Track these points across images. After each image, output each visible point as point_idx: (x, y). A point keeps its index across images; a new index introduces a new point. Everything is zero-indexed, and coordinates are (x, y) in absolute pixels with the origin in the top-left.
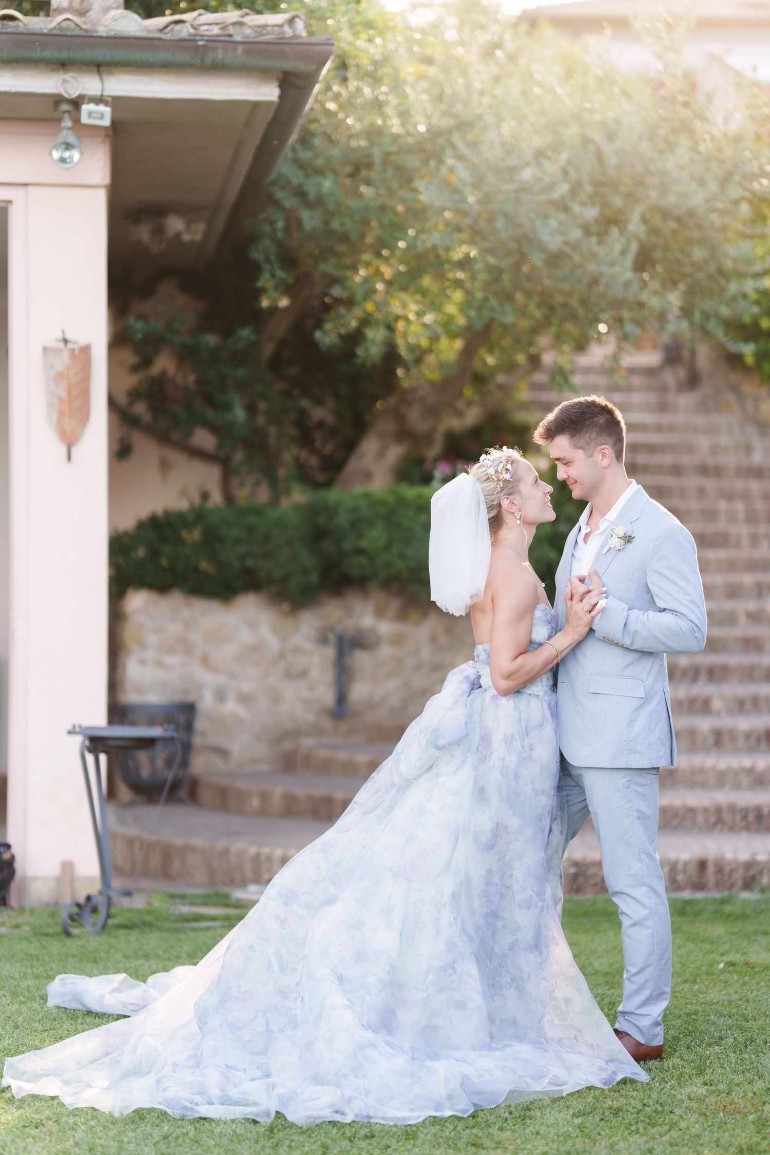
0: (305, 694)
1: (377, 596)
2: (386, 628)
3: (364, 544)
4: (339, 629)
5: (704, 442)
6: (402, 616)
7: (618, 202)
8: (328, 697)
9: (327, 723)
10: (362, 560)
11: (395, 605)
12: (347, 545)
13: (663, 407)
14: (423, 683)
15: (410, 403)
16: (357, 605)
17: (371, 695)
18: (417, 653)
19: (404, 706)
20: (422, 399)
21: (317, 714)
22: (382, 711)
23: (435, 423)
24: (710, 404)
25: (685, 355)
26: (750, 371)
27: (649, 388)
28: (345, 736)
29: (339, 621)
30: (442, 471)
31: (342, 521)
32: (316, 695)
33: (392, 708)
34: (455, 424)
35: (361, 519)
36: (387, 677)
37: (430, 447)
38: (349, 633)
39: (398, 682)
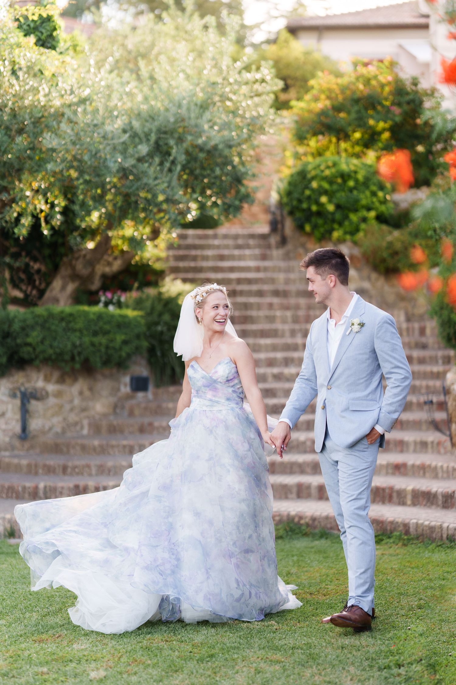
0: (4, 426)
1: (46, 370)
2: (51, 388)
3: (29, 340)
4: (23, 389)
5: (281, 276)
6: (61, 380)
7: (172, 142)
8: (18, 428)
9: (17, 443)
10: (29, 349)
11: (56, 375)
12: (19, 341)
13: (264, 257)
14: (76, 419)
15: (77, 259)
16: (34, 375)
17: (43, 426)
18: (71, 401)
19: (64, 432)
20: (85, 256)
21: (11, 438)
22: (50, 435)
23: (93, 270)
24: (292, 255)
25: (279, 226)
26: (309, 235)
27: (259, 246)
28: (28, 450)
29: (23, 384)
30: (106, 297)
31: (16, 326)
32: (10, 427)
33: (57, 433)
34: (107, 270)
35: (28, 326)
36: (53, 416)
37: (92, 283)
38: (29, 391)
39: (60, 418)
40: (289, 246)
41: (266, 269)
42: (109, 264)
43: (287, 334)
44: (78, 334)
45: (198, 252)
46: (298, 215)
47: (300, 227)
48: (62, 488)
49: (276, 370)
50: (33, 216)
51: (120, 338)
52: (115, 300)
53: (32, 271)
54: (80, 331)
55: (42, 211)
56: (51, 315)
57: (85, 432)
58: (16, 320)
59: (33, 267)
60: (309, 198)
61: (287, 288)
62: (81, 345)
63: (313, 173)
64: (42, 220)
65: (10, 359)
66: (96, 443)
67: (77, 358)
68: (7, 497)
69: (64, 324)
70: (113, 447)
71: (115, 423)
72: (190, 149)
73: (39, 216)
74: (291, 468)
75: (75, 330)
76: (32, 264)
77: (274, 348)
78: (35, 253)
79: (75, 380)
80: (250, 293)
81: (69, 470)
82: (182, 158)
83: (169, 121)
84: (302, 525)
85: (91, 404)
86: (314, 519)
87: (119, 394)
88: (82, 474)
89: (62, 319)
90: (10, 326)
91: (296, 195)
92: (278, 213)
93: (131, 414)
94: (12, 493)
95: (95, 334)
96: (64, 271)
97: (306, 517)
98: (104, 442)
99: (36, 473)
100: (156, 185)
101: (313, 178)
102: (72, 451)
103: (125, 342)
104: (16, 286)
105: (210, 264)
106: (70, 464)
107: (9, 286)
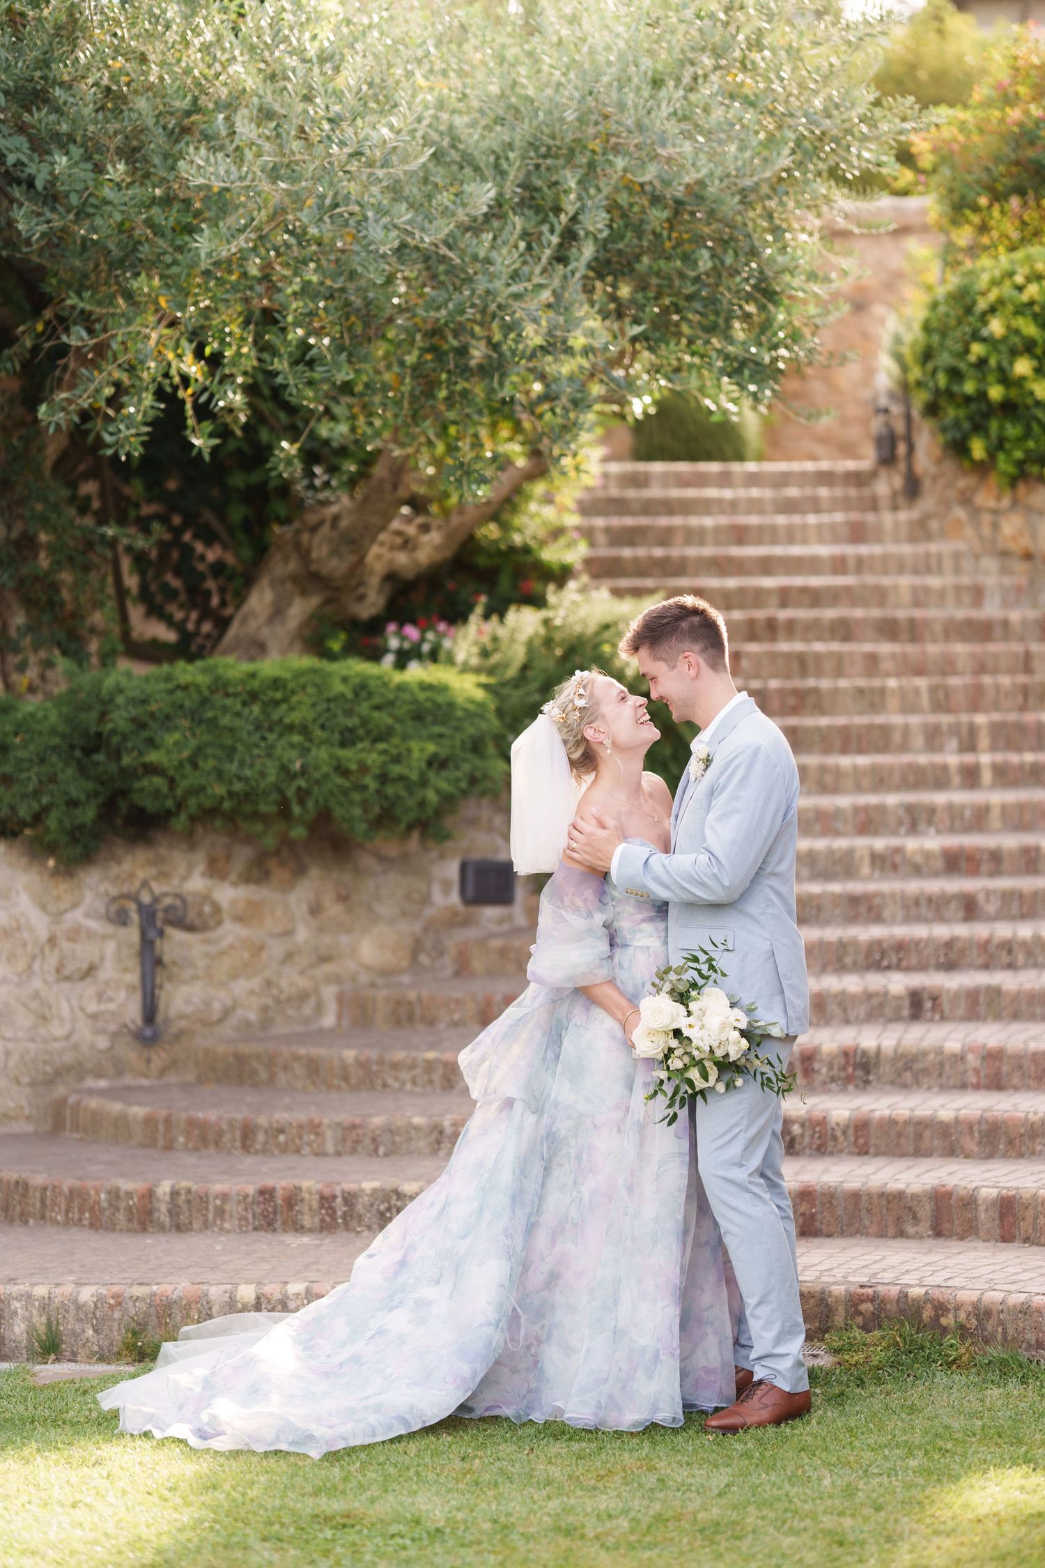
0: (93, 1007)
1: (214, 843)
2: (228, 894)
3: (153, 757)
4: (146, 898)
5: (904, 584)
6: (258, 872)
8: (133, 1012)
9: (130, 1053)
11: (243, 854)
14: (304, 983)
15: (314, 529)
16: (178, 858)
17: (207, 1003)
18: (288, 933)
19: (266, 1023)
20: (336, 519)
21: (115, 1035)
22: (226, 1030)
23: (362, 559)
24: (934, 525)
25: (902, 449)
26: (983, 469)
27: (846, 504)
28: (162, 1073)
29: (145, 884)
30: (403, 638)
31: (119, 719)
32: (112, 1006)
33: (248, 1024)
34: (402, 558)
35: (153, 715)
36: (234, 976)
37: (361, 598)
38: (167, 901)
39: (256, 983)
40: (928, 503)
41: (861, 565)
42: (407, 544)
43: (919, 741)
44: (296, 738)
45: (677, 521)
46: (951, 413)
47: (959, 448)
48: (225, 1197)
49: (880, 844)
50: (160, 394)
51: (421, 749)
52: (426, 648)
53: (201, 567)
54: (304, 730)
55: (186, 380)
56: (220, 686)
57: (329, 1020)
58: (120, 700)
59: (202, 558)
60: (982, 363)
61: (918, 613)
62: (304, 771)
63: (993, 295)
64: (189, 406)
65: (108, 810)
66: (350, 1055)
67: (297, 810)
68: (68, 1223)
69: (256, 709)
70: (395, 1066)
71: (412, 995)
72: (623, 199)
73: (181, 394)
74: (919, 1137)
75: (291, 728)
76: (199, 547)
77: (880, 780)
78: (208, 516)
79: (300, 871)
80: (813, 630)
81: (261, 1137)
82: (596, 222)
83: (562, 120)
84: (945, 1330)
85: (344, 939)
86: (982, 1313)
87: (429, 912)
88: (298, 1151)
89: (253, 696)
90: (103, 715)
91: (945, 359)
92: (896, 409)
93: (462, 969)
94: (81, 1212)
95: (348, 739)
96: (282, 566)
97: (958, 1308)
98: (373, 1054)
99: (169, 1147)
100: (517, 296)
101: (992, 310)
102: (282, 1079)
103: (437, 763)
104: (155, 611)
105: (708, 551)
106: (263, 1121)
107: (136, 613)
